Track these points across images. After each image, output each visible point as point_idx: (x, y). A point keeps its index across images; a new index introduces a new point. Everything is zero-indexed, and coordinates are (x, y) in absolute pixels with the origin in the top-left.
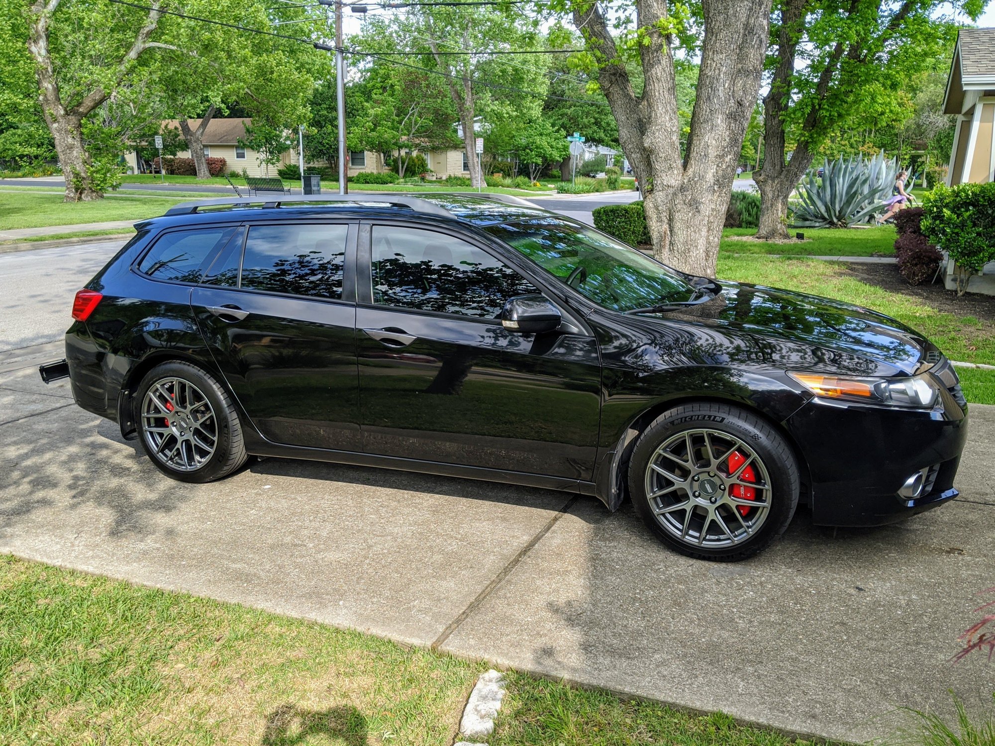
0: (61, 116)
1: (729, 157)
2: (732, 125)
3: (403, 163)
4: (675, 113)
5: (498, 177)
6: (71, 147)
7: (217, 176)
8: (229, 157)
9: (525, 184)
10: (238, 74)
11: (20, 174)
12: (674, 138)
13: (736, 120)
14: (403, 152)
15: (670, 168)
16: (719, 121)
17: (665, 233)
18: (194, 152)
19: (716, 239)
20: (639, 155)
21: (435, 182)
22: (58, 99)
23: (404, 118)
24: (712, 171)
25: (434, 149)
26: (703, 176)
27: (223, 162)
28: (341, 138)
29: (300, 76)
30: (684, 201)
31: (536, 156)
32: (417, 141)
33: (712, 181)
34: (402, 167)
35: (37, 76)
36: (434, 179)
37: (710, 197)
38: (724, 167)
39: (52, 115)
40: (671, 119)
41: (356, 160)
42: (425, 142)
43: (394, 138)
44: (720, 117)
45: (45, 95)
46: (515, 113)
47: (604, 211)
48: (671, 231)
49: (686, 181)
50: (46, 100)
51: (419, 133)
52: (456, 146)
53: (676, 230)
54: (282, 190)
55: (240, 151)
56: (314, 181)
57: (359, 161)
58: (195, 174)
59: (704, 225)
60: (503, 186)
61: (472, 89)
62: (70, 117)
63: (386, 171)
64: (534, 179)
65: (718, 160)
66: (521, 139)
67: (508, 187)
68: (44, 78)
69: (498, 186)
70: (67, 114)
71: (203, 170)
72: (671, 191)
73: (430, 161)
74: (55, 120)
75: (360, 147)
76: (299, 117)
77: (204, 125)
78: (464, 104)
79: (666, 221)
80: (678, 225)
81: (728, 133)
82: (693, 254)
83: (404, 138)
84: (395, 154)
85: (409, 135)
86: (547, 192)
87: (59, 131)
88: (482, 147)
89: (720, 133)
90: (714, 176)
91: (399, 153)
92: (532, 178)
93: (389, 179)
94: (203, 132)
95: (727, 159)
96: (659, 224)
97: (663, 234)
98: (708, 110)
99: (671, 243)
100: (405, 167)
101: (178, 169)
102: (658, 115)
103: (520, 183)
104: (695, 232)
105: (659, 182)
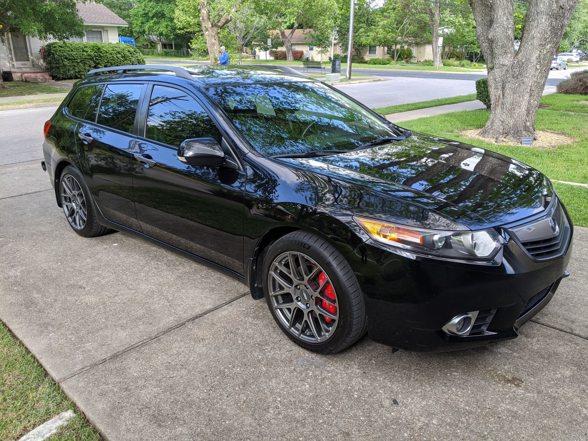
0: (210, 28)
1: (549, 45)
2: (554, 22)
3: (397, 53)
4: (511, 15)
5: (452, 61)
6: (213, 44)
7: (298, 60)
8: (305, 49)
9: (468, 65)
10: (294, 3)
11: (206, 58)
12: (510, 32)
13: (557, 19)
14: (398, 47)
15: (506, 53)
16: (543, 20)
17: (499, 96)
18: (287, 47)
19: (536, 102)
20: (487, 44)
21: (416, 63)
22: (209, 19)
23: (400, 26)
24: (536, 55)
25: (417, 44)
26: (528, 59)
27: (302, 53)
28: (350, 38)
29: (329, 2)
30: (513, 75)
31: (477, 47)
32: (407, 39)
33: (535, 62)
34: (397, 55)
35: (199, 7)
36: (416, 61)
37: (533, 73)
38: (545, 52)
39: (205, 27)
40: (508, 19)
41: (372, 52)
42: (411, 40)
43: (392, 38)
44: (544, 17)
45: (203, 17)
46: (464, 23)
47: (483, 82)
48: (503, 95)
49: (515, 62)
50: (203, 19)
51: (408, 35)
52: (429, 42)
53: (506, 95)
54: (320, 68)
55: (311, 47)
56: (337, 63)
57: (373, 51)
58: (286, 59)
59: (527, 92)
60: (454, 66)
61: (440, 8)
62: (214, 28)
63: (387, 57)
64: (476, 61)
65: (541, 47)
66: (469, 38)
67: (457, 66)
68: (203, 8)
69: (450, 66)
70: (213, 26)
71: (290, 57)
72: (505, 68)
73: (414, 51)
74: (207, 30)
75: (373, 44)
76: (327, 26)
77: (292, 33)
78: (434, 17)
79: (500, 88)
80: (507, 91)
81: (549, 28)
82: (517, 111)
83: (399, 38)
84: (394, 47)
85: (402, 36)
86: (481, 70)
87: (208, 35)
88: (442, 42)
89: (544, 29)
90: (537, 59)
91: (396, 47)
92: (474, 61)
93: (388, 62)
94: (292, 36)
95: (548, 47)
96: (496, 90)
97: (498, 97)
98: (536, 13)
99: (503, 104)
100: (398, 55)
101: (280, 56)
102: (499, 16)
103: (465, 64)
104: (520, 97)
105: (497, 62)
